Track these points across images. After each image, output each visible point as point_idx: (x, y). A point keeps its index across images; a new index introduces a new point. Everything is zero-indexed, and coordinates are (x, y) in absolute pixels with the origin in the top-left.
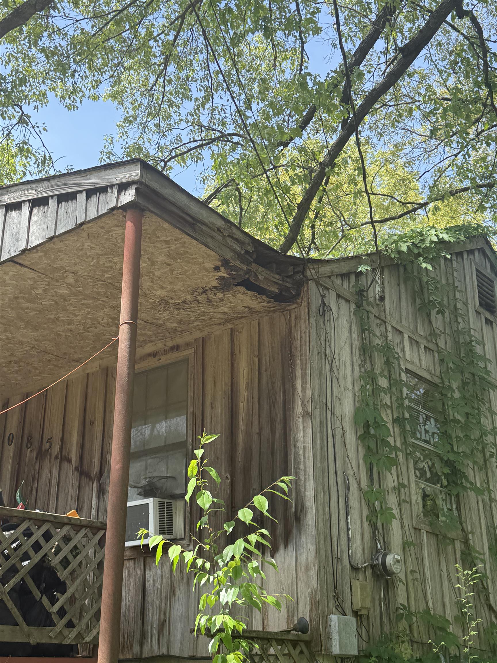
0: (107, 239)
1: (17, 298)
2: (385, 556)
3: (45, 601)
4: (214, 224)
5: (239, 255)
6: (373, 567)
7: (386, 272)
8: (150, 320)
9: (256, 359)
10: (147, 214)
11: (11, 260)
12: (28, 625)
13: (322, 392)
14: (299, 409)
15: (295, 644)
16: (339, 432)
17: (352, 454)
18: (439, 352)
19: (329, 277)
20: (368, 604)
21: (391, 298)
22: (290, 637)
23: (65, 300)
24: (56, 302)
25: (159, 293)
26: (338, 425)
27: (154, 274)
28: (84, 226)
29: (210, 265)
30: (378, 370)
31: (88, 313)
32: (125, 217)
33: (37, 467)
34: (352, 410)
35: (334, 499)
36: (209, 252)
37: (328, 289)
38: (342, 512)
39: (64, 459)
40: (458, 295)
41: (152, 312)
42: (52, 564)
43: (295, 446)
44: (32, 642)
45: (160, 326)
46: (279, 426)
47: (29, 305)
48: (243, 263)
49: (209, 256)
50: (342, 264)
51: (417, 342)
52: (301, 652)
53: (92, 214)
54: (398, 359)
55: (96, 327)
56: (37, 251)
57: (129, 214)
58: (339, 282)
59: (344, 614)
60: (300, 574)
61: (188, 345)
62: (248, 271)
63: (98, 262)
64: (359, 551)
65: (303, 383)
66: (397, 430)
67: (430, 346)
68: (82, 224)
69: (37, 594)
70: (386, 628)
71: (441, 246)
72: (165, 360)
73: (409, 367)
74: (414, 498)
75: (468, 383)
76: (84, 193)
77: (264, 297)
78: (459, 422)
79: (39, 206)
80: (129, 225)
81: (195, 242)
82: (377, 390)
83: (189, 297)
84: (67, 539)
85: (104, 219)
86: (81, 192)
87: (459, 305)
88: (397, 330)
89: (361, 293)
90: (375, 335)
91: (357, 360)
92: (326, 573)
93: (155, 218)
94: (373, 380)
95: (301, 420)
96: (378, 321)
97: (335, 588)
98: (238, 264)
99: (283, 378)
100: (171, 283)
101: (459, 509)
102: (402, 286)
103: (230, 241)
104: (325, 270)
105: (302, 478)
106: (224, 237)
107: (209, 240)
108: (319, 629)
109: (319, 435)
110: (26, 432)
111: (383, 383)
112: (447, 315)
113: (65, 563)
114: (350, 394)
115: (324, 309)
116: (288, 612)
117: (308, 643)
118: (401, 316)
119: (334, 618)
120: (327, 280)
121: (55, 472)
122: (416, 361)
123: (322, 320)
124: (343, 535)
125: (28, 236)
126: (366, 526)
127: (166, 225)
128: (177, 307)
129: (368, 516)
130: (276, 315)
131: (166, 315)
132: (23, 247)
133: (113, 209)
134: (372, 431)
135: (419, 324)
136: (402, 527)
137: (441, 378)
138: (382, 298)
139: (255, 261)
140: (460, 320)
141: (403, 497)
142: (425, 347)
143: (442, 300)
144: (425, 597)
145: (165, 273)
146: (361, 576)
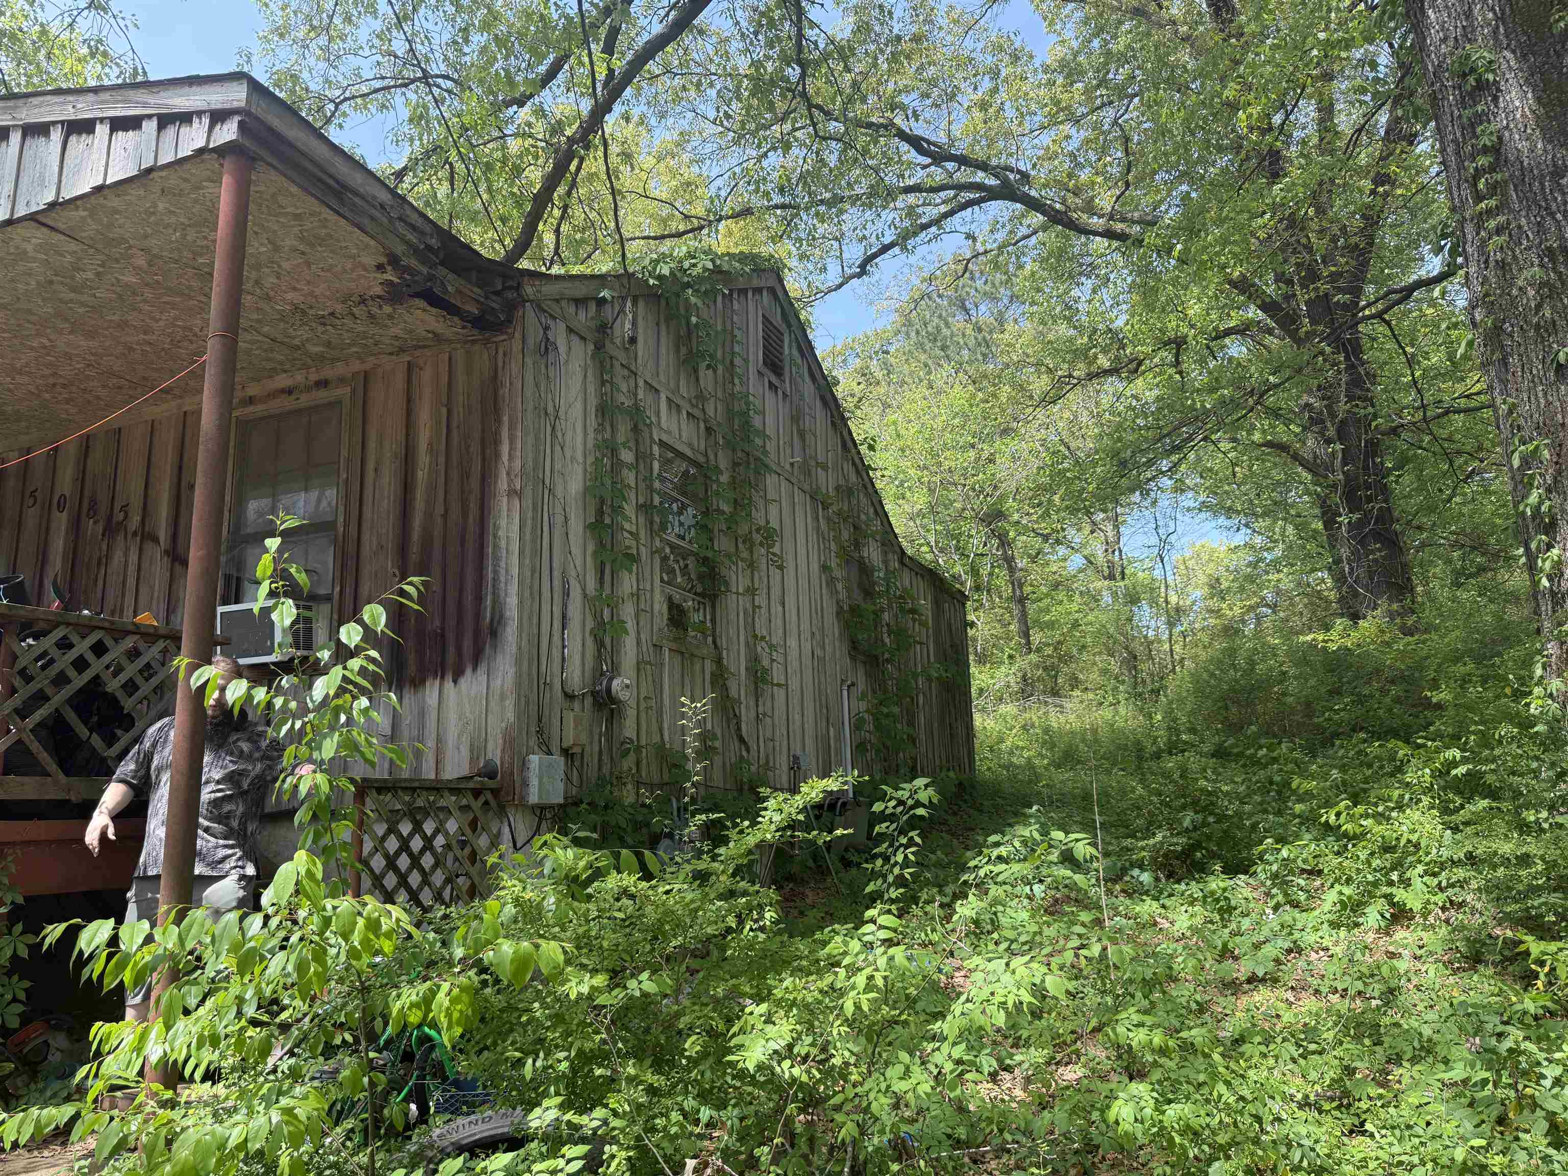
0: (196, 201)
1: (51, 282)
2: (611, 679)
3: (96, 741)
4: (374, 198)
5: (416, 251)
6: (594, 694)
7: (641, 304)
8: (280, 338)
9: (444, 410)
10: (260, 166)
11: (32, 217)
12: (67, 774)
13: (538, 465)
14: (503, 484)
15: (477, 793)
16: (559, 519)
17: (576, 550)
18: (705, 421)
19: (557, 301)
20: (584, 738)
21: (645, 342)
22: (471, 785)
23: (134, 293)
24: (120, 297)
25: (289, 296)
26: (559, 510)
27: (280, 266)
28: (154, 175)
29: (369, 260)
30: (620, 438)
31: (176, 319)
32: (222, 165)
33: (104, 547)
34: (581, 489)
35: (546, 608)
36: (367, 239)
37: (554, 318)
38: (557, 624)
39: (147, 536)
40: (737, 349)
41: (282, 325)
42: (109, 689)
43: (495, 536)
44: (73, 798)
45: (298, 348)
46: (473, 507)
47: (72, 295)
48: (423, 263)
49: (367, 246)
50: (577, 283)
51: (678, 406)
52: (486, 803)
53: (167, 157)
54: (649, 426)
55: (191, 342)
56: (77, 208)
57: (229, 163)
58: (572, 309)
59: (549, 753)
60: (492, 704)
61: (342, 380)
62: (431, 278)
63: (184, 236)
64: (577, 673)
65: (511, 449)
66: (642, 520)
67: (696, 412)
68: (149, 171)
69: (82, 731)
70: (606, 770)
71: (719, 277)
72: (305, 400)
73: (665, 438)
74: (657, 607)
75: (739, 464)
76: (155, 119)
77: (456, 319)
78: (724, 513)
79: (80, 133)
80: (227, 180)
81: (343, 222)
82: (617, 465)
83: (339, 308)
84: (134, 654)
85: (187, 166)
86: (150, 117)
87: (737, 361)
88: (651, 387)
89: (603, 329)
90: (618, 390)
91: (592, 422)
92: (527, 703)
93: (273, 175)
94: (614, 452)
95: (505, 500)
96: (626, 372)
97: (540, 720)
98: (413, 263)
99: (483, 440)
100: (309, 283)
101: (713, 621)
102: (663, 328)
103: (401, 228)
104: (549, 289)
105: (502, 579)
106: (391, 219)
107: (366, 221)
108: (512, 774)
109: (529, 522)
110: (87, 493)
111: (627, 456)
112: (720, 371)
113: (131, 687)
114: (579, 470)
115: (547, 347)
116: (472, 751)
117: (495, 792)
118: (658, 365)
119: (535, 760)
120: (554, 305)
121: (133, 557)
122: (674, 428)
123: (543, 361)
124: (556, 653)
125: (60, 181)
126: (590, 642)
127: (294, 189)
128: (322, 321)
129: (592, 630)
130: (476, 347)
131: (303, 333)
132: (50, 198)
133: (200, 152)
134: (607, 521)
135: (682, 382)
136: (638, 643)
137: (706, 455)
138: (633, 340)
139: (442, 263)
140: (736, 381)
141: (642, 606)
142: (688, 413)
143: (715, 351)
144: (661, 730)
145: (298, 265)
146: (577, 705)
